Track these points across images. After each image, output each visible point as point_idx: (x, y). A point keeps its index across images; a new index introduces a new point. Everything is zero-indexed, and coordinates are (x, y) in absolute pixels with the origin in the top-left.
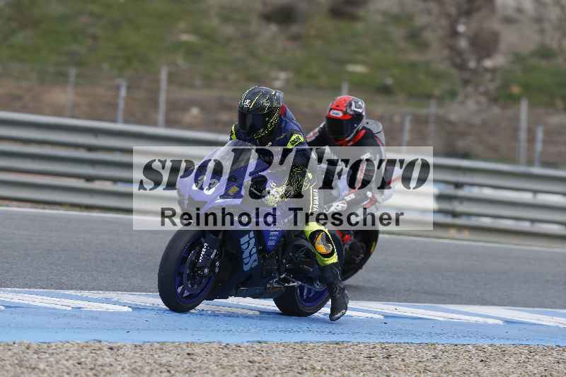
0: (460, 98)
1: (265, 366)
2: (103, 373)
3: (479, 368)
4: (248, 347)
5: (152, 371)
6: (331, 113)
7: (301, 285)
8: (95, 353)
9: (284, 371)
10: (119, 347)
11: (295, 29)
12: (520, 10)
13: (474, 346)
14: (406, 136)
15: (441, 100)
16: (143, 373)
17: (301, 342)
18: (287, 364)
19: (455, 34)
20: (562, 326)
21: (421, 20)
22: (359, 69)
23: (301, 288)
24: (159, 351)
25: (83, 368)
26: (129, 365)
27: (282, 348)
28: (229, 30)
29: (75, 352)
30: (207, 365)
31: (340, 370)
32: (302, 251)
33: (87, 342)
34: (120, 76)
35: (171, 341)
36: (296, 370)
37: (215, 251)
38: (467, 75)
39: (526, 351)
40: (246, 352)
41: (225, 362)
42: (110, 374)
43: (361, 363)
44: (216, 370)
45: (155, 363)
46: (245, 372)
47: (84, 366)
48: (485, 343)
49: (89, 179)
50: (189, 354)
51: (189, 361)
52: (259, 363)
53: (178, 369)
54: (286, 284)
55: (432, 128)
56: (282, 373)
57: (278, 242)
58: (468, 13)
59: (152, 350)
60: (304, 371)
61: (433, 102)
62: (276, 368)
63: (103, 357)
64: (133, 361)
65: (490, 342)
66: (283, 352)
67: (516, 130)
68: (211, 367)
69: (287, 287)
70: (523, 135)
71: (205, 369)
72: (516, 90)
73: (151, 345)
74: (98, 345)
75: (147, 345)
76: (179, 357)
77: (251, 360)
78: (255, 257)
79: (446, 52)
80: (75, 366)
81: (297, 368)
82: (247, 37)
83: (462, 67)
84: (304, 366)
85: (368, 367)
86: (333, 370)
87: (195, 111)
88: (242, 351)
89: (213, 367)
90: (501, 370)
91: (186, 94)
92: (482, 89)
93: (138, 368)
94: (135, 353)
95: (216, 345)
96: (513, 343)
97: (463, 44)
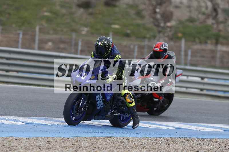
0: (157, 38)
1: (79, 146)
2: (13, 150)
3: (165, 147)
4: (72, 139)
5: (33, 149)
6: (155, 49)
7: (120, 115)
8: (10, 141)
9: (87, 148)
10: (20, 139)
11: (90, 10)
12: (181, 3)
13: (163, 138)
14: (136, 54)
15: (149, 39)
16: (30, 149)
17: (94, 137)
18: (88, 145)
19: (155, 12)
20: (199, 130)
21: (142, 7)
22: (117, 26)
23: (120, 116)
24: (36, 140)
25: (5, 148)
26: (24, 147)
27: (86, 139)
28: (64, 11)
29: (2, 141)
30: (55, 146)
31: (109, 148)
32: (120, 101)
33: (7, 137)
34: (20, 30)
35: (41, 136)
36: (92, 148)
37: (86, 101)
38: (160, 29)
39: (184, 140)
40: (71, 141)
41: (63, 145)
42: (16, 150)
43: (118, 145)
44: (59, 148)
45: (34, 145)
46: (71, 149)
47: (6, 147)
48: (168, 137)
49: (7, 71)
50: (48, 142)
51: (48, 144)
52: (77, 145)
53: (44, 148)
54: (114, 114)
55: (146, 50)
56: (86, 149)
57: (111, 97)
58: (160, 4)
59: (33, 140)
60: (95, 148)
61: (146, 40)
62: (83, 147)
63: (13, 143)
64: (25, 144)
65: (170, 137)
66: (86, 141)
67: (180, 51)
68: (57, 147)
69: (115, 115)
70: (183, 53)
71: (55, 148)
72: (180, 35)
73: (33, 138)
74: (11, 138)
75: (31, 138)
76: (44, 143)
77: (73, 144)
78: (102, 104)
79: (152, 20)
80: (2, 147)
81: (92, 147)
82: (72, 14)
83: (158, 26)
84: (95, 146)
85: (121, 147)
86: (107, 148)
87: (50, 44)
88: (70, 141)
89: (58, 147)
90: (174, 148)
91: (47, 37)
92: (166, 35)
93: (28, 147)
94: (26, 141)
95: (59, 138)
96: (179, 137)
97: (158, 16)
